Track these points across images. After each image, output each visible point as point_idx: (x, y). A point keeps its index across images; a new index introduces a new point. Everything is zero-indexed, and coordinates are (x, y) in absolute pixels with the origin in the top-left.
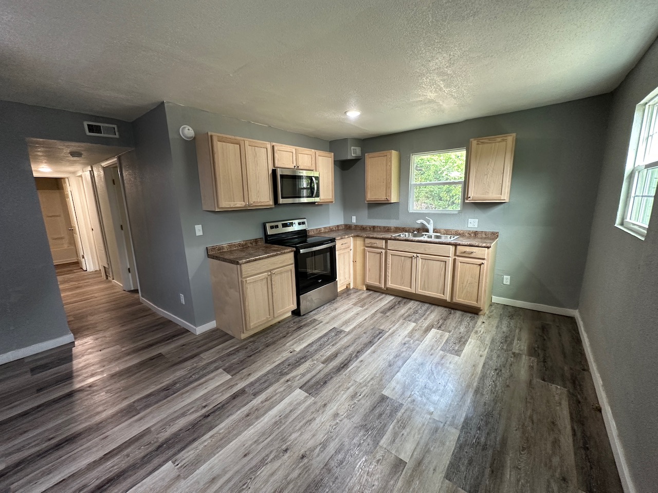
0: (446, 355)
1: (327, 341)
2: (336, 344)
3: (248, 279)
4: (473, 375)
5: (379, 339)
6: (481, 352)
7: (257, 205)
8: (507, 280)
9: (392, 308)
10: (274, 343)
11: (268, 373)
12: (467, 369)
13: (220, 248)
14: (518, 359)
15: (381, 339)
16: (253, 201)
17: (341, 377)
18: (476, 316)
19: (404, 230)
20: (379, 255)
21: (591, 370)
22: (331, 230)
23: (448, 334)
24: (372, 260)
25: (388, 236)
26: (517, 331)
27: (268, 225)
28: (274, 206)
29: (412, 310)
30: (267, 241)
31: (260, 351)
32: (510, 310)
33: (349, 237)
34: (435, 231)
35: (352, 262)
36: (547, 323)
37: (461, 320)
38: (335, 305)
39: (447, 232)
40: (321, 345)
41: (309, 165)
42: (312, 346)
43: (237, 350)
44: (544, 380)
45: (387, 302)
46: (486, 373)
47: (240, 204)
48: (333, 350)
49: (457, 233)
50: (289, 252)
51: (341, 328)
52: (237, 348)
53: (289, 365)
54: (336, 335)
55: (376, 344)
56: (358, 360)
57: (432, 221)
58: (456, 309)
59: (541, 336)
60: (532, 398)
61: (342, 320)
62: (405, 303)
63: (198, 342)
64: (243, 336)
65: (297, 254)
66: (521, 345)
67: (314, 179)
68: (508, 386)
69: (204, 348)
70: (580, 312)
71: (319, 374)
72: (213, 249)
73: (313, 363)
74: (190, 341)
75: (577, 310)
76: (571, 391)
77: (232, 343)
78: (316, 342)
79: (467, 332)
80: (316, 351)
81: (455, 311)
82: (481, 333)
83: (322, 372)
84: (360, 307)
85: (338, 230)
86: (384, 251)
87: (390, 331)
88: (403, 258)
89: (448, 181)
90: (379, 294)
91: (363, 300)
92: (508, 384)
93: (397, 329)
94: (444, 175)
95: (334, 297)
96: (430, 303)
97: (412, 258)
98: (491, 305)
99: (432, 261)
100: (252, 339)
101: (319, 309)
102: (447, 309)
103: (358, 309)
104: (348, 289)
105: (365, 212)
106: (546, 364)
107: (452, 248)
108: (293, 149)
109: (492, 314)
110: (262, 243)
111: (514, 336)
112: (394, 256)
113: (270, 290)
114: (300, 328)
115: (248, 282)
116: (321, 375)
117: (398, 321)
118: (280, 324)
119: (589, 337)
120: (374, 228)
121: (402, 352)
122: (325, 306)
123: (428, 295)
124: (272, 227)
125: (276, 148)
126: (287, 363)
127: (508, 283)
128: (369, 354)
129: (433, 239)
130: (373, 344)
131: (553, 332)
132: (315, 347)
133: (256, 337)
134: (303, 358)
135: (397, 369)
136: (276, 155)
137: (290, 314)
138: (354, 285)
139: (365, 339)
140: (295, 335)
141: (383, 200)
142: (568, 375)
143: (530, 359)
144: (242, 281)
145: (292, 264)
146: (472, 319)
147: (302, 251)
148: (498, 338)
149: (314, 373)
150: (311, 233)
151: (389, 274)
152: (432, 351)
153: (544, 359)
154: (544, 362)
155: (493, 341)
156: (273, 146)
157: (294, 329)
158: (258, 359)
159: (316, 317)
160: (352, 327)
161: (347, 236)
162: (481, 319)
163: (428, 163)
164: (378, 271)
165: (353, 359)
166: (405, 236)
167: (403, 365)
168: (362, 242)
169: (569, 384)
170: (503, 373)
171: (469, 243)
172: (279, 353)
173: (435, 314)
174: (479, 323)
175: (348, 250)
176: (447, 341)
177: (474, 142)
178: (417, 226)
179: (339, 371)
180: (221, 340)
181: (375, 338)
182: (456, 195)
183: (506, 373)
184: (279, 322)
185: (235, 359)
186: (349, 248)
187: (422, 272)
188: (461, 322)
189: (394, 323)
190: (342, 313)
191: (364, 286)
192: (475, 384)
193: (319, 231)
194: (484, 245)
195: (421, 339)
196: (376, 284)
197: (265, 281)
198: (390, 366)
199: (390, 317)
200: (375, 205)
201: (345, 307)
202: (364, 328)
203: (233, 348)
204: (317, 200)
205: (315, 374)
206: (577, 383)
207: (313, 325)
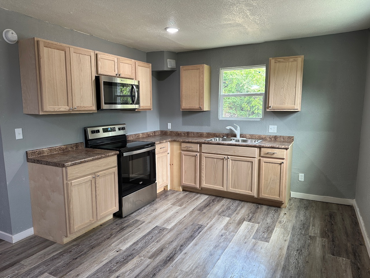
0: (257, 243)
1: (151, 239)
2: (160, 240)
3: (73, 181)
4: (280, 256)
5: (199, 233)
6: (285, 238)
7: (80, 109)
8: (301, 177)
9: (207, 205)
10: (99, 244)
11: (98, 271)
12: (275, 251)
13: (40, 153)
14: (314, 240)
15: (201, 233)
16: (77, 105)
17: (168, 268)
18: (279, 209)
19: (215, 135)
20: (194, 158)
21: (366, 244)
22: (148, 136)
23: (258, 224)
24: (188, 162)
25: (202, 140)
26: (312, 219)
27: (89, 130)
28: (96, 112)
29: (225, 207)
30: (87, 145)
31: (85, 253)
32: (305, 203)
33: (166, 142)
34: (241, 136)
35: (169, 165)
36: (334, 211)
37: (267, 213)
38: (155, 206)
39: (252, 137)
40: (146, 243)
41: (130, 74)
42: (137, 244)
43: (61, 254)
44: (333, 255)
45: (202, 201)
46: (290, 254)
47: (63, 108)
48: (158, 246)
49: (260, 138)
50: (113, 155)
51: (163, 226)
52: (60, 253)
53: (117, 263)
54: (159, 232)
55: (197, 238)
56: (182, 253)
57: (239, 128)
58: (262, 204)
59: (330, 222)
60: (326, 269)
61: (163, 218)
62: (218, 201)
63: (16, 250)
64: (66, 240)
65: (120, 157)
66: (315, 230)
67: (135, 87)
68: (307, 262)
69: (23, 255)
70: (357, 201)
71: (148, 268)
72: (33, 153)
73: (140, 259)
74: (6, 250)
75: (355, 200)
76: (353, 261)
77: (54, 248)
78: (141, 241)
79: (273, 222)
80: (142, 248)
81: (261, 206)
82: (284, 222)
83: (150, 266)
84: (179, 206)
85: (155, 135)
86: (198, 154)
87: (208, 225)
88: (215, 160)
89: (249, 93)
90: (194, 194)
91: (180, 201)
92: (307, 260)
93: (214, 224)
94: (245, 87)
95: (153, 199)
96: (240, 200)
97: (223, 159)
98: (290, 200)
99: (241, 162)
100: (75, 243)
101: (140, 210)
102: (255, 205)
103: (177, 208)
104: (165, 191)
105: (180, 120)
106: (334, 242)
107: (257, 150)
108: (115, 58)
109: (291, 206)
110: (83, 147)
111: (310, 223)
112: (208, 158)
113: (94, 192)
114: (123, 229)
115: (73, 184)
116: (150, 268)
117: (214, 216)
118: (102, 227)
119: (363, 220)
120: (188, 134)
121: (220, 243)
122: (146, 207)
123: (238, 192)
124: (93, 132)
125: (99, 56)
126: (115, 261)
127: (303, 180)
128: (191, 247)
129: (240, 143)
130: (194, 238)
131: (338, 218)
132: (140, 245)
133: (79, 240)
134: (130, 256)
135: (218, 257)
136: (99, 63)
137: (111, 217)
138: (171, 187)
139: (186, 234)
140: (119, 236)
141: (197, 108)
142: (350, 249)
143: (323, 240)
144: (67, 183)
145: (115, 167)
146: (276, 211)
147: (125, 154)
148: (298, 226)
149: (142, 267)
150: (130, 139)
151: (203, 175)
152: (246, 240)
153: (333, 239)
154: (333, 241)
155: (294, 228)
156: (96, 54)
157: (117, 230)
158: (85, 260)
159: (138, 218)
160: (173, 224)
161: (165, 141)
162: (283, 212)
163: (231, 77)
164: (193, 173)
165: (178, 252)
166: (216, 140)
167: (222, 253)
168: (178, 146)
169: (351, 256)
170: (303, 253)
171: (271, 146)
172: (106, 253)
173: (244, 210)
174: (282, 214)
175: (166, 153)
176: (257, 231)
177: (273, 61)
178: (226, 132)
179: (166, 264)
180: (41, 246)
181: (195, 232)
182: (255, 106)
183: (305, 252)
184: (101, 225)
185: (60, 263)
186: (166, 151)
187: (232, 172)
188: (268, 213)
189: (211, 218)
190: (163, 212)
191: (181, 188)
192: (282, 263)
193: (138, 136)
194: (283, 147)
195: (236, 231)
196: (192, 184)
197: (89, 183)
198: (211, 255)
199: (206, 213)
200: (189, 113)
201: (165, 207)
202: (185, 224)
203: (57, 253)
204: (136, 106)
205: (143, 269)
206: (357, 254)
207: (136, 225)
